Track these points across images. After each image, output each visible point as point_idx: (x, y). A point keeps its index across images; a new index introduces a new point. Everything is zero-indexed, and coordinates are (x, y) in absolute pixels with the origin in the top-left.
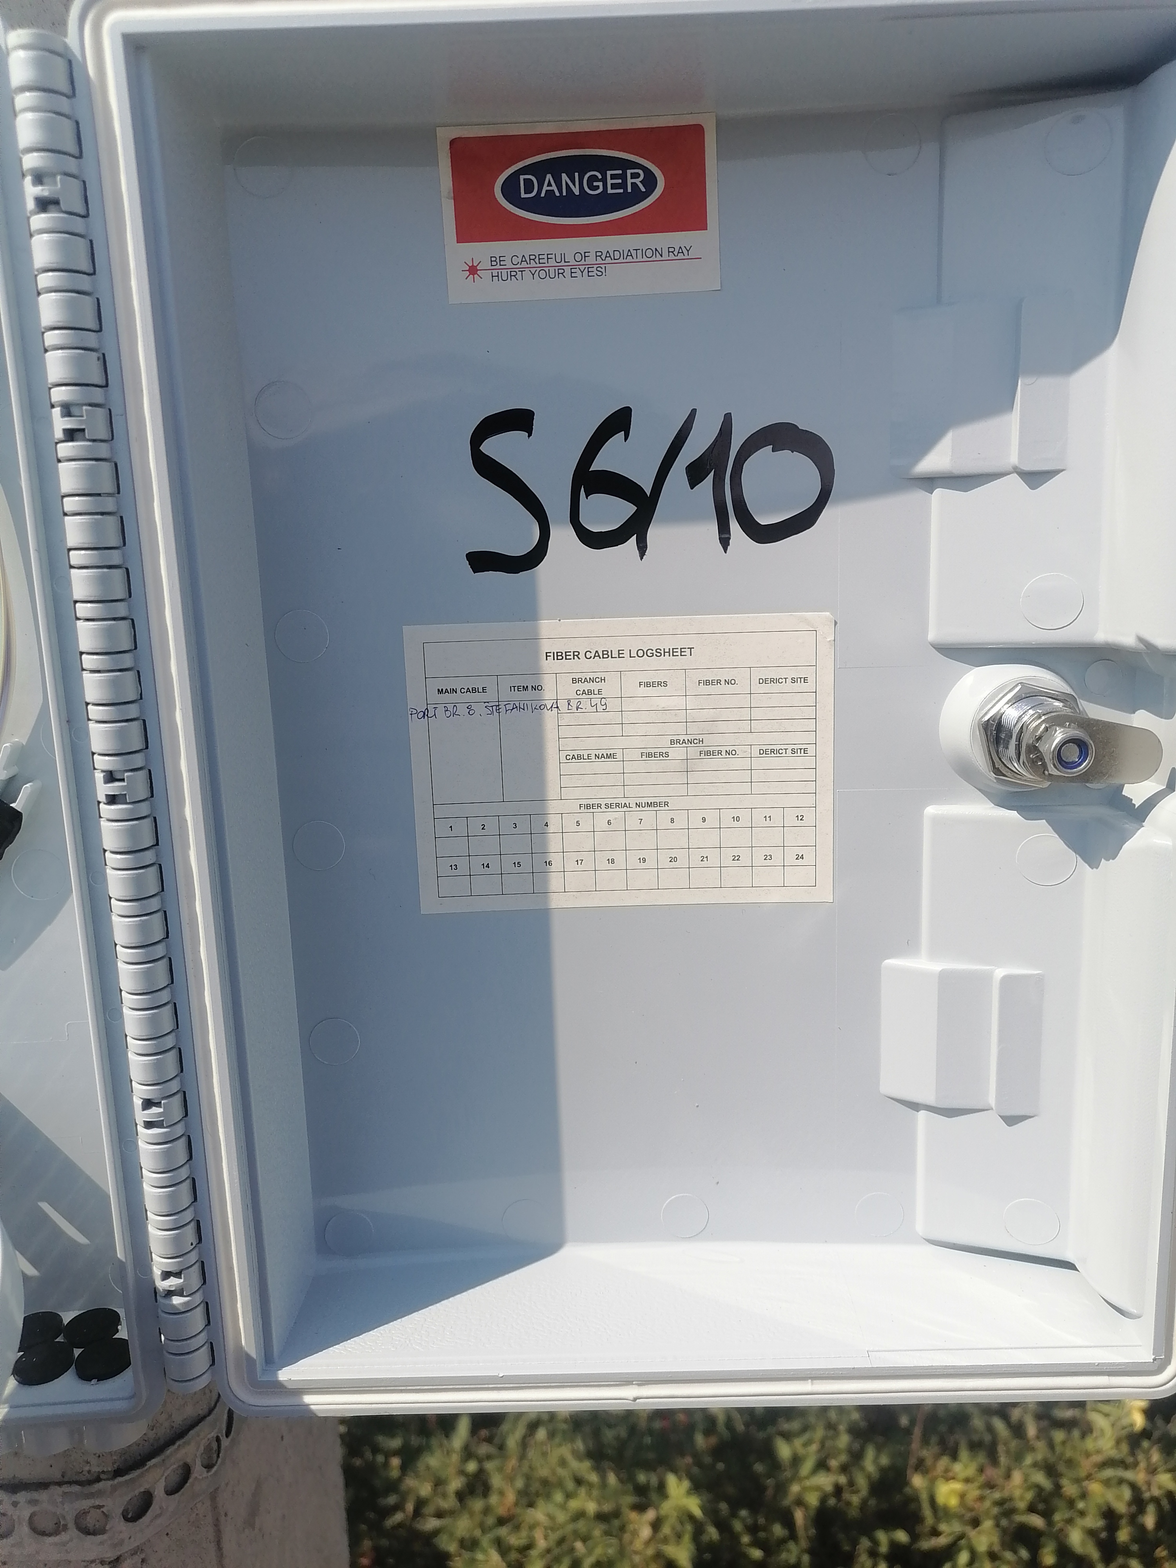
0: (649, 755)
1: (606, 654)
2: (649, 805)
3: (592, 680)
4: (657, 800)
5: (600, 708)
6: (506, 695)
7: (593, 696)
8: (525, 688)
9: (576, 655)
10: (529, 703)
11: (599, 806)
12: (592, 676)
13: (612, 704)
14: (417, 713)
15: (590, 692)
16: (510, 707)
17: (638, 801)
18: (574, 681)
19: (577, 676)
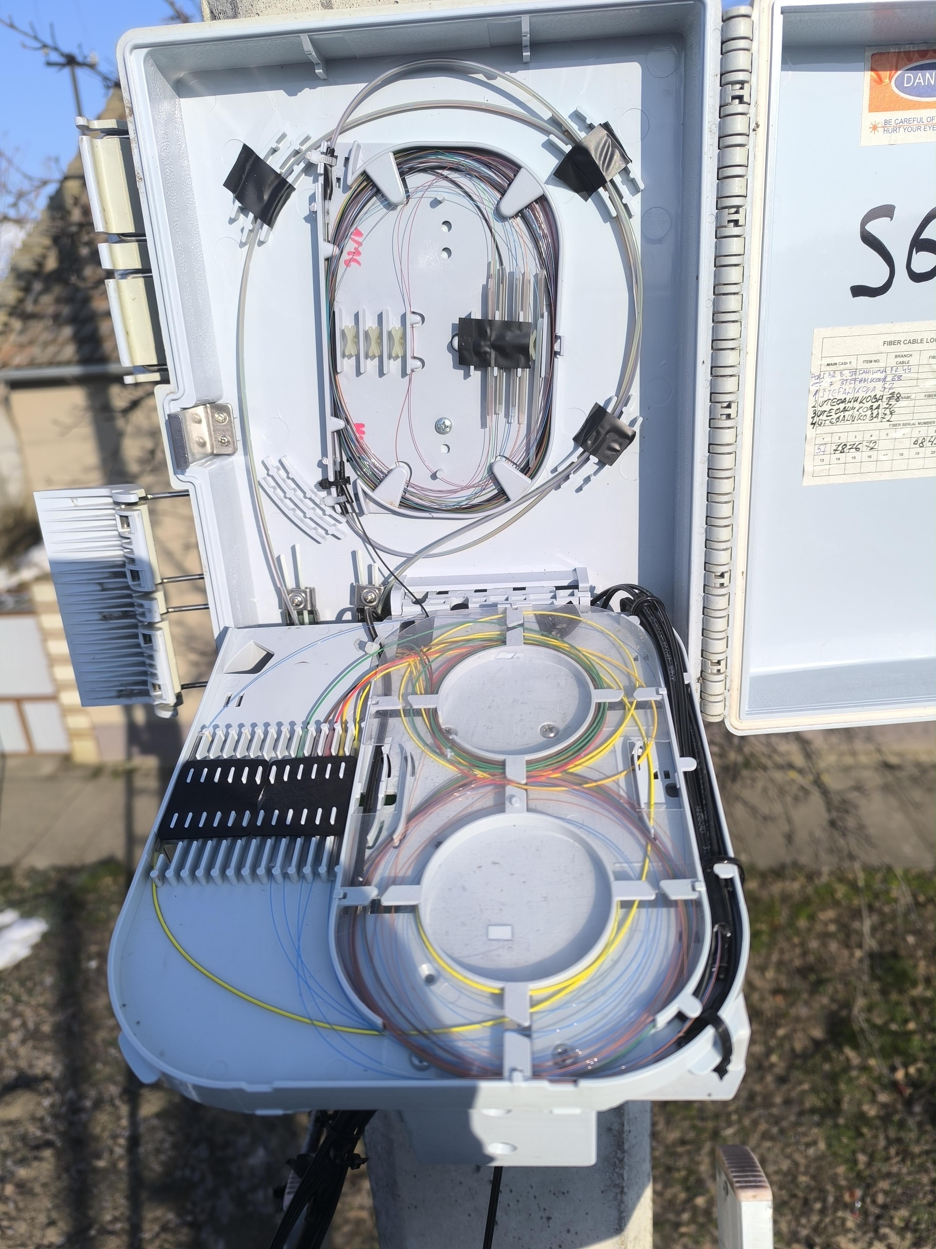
0: (929, 396)
1: (914, 342)
2: (925, 423)
3: (905, 356)
4: (929, 420)
5: (907, 371)
6: (861, 365)
7: (904, 365)
8: (871, 362)
9: (899, 342)
10: (872, 369)
11: (900, 425)
12: (905, 353)
13: (914, 369)
14: (815, 377)
15: (903, 362)
16: (861, 372)
17: (920, 421)
18: (896, 356)
19: (898, 354)
